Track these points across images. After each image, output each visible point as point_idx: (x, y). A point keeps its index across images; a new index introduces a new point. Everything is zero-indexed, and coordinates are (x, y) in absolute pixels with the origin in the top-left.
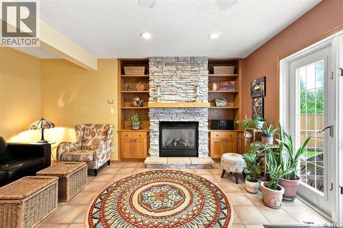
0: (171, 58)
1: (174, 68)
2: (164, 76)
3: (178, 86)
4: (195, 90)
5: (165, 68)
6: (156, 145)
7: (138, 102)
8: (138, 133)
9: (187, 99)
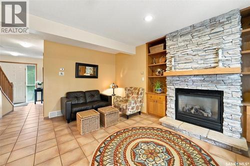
0: (186, 29)
1: (189, 37)
2: (179, 47)
3: (194, 54)
4: (217, 54)
5: (180, 39)
6: (173, 109)
7: (159, 72)
8: (159, 96)
9: (205, 65)
